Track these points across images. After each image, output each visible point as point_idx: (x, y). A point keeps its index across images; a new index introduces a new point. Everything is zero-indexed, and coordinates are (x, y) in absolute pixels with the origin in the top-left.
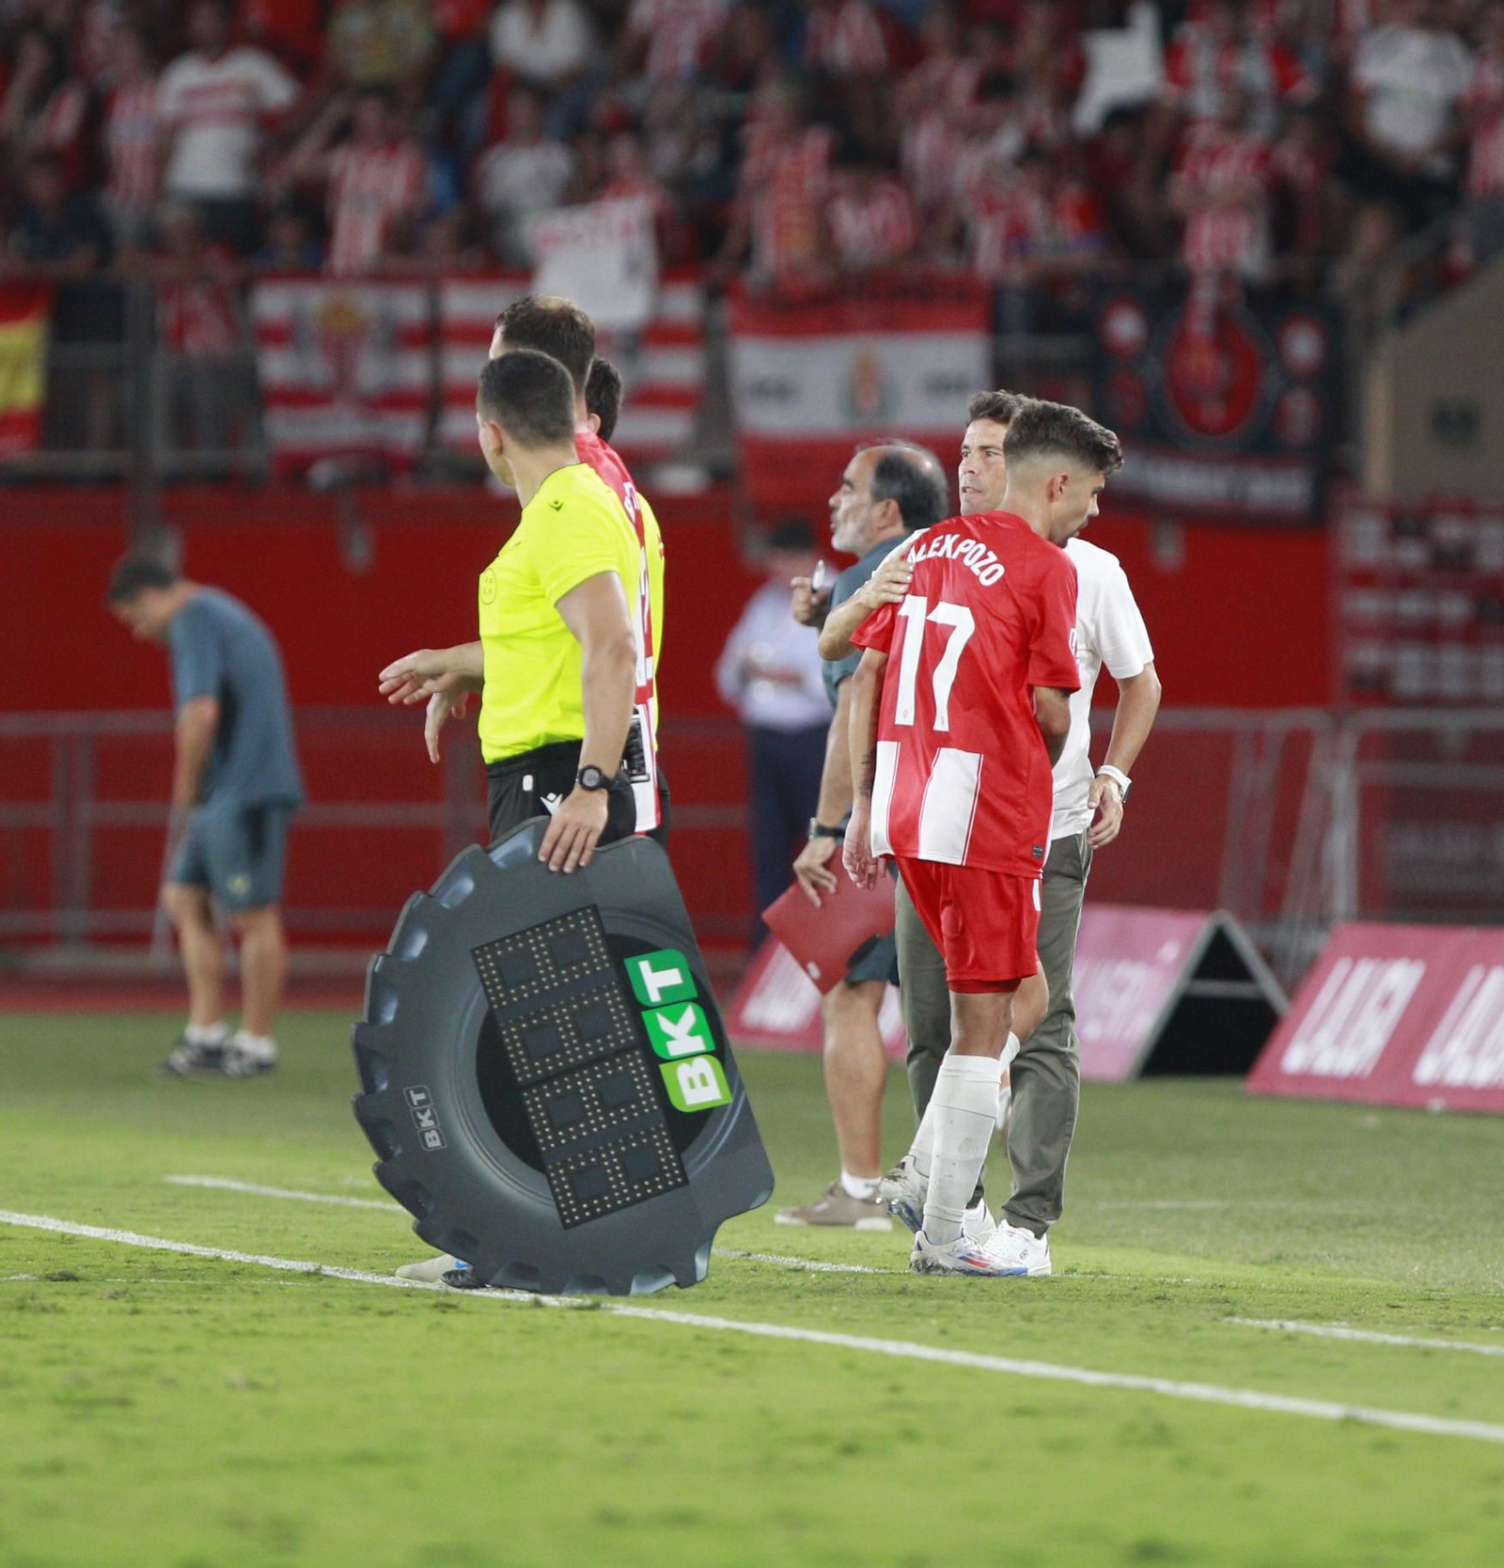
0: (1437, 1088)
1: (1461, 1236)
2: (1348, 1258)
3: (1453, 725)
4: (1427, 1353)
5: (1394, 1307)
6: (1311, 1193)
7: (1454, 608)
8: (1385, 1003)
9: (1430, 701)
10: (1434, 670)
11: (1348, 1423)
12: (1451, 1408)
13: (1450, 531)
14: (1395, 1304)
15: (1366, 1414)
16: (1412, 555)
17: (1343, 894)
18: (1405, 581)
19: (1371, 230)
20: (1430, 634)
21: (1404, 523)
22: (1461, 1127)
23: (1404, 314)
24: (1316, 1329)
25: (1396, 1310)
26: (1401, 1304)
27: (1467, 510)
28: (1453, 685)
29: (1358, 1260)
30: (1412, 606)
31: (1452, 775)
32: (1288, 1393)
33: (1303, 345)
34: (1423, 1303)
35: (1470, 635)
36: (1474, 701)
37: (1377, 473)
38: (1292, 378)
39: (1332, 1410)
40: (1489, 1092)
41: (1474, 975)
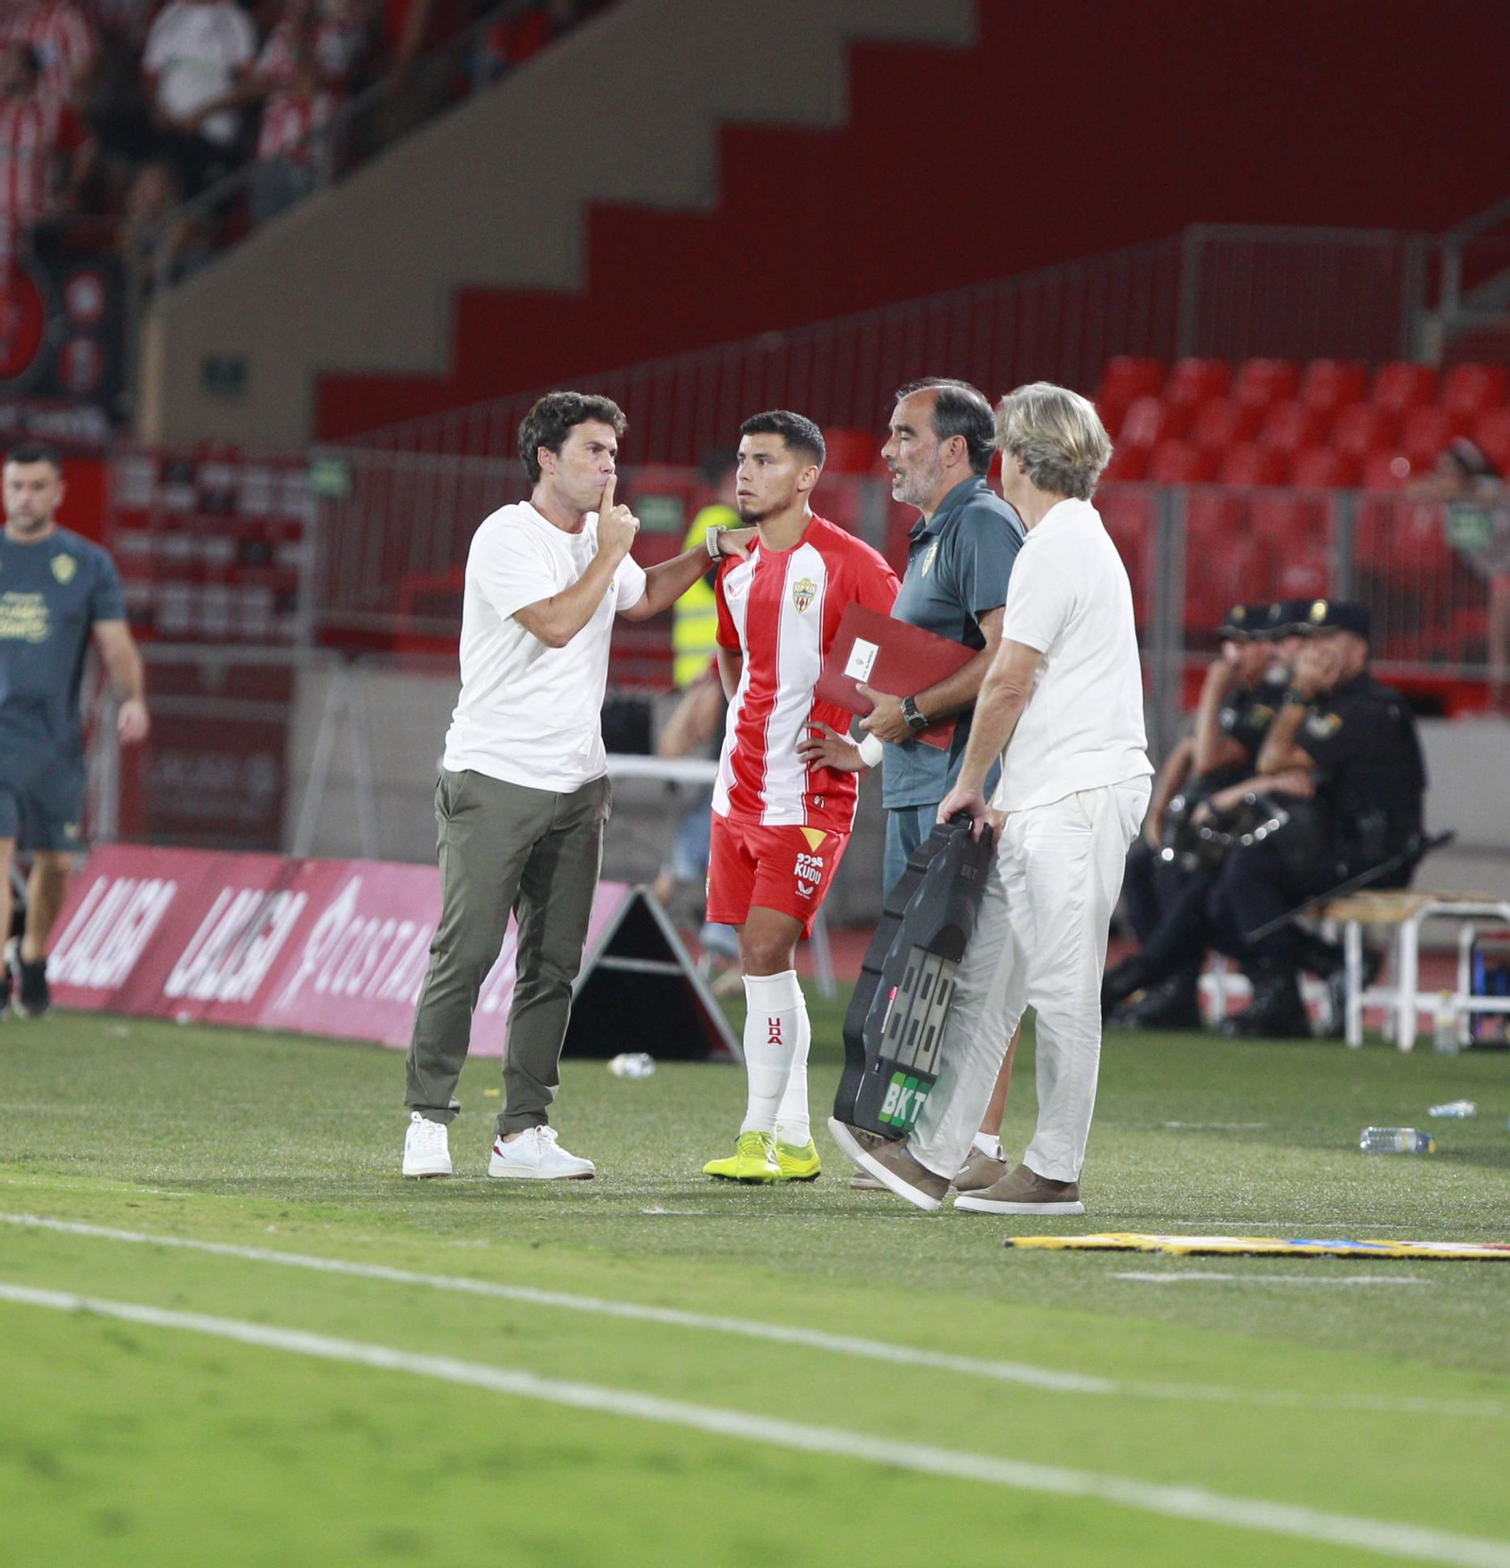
0: (182, 1001)
1: (199, 1140)
2: (92, 1159)
3: (213, 659)
4: (160, 1250)
5: (132, 1206)
6: (59, 1096)
7: (219, 550)
8: (139, 919)
9: (193, 637)
10: (196, 608)
11: (82, 1314)
12: (179, 1302)
13: (217, 477)
14: (133, 1203)
15: (98, 1305)
16: (181, 498)
17: (105, 817)
18: (173, 523)
20: (196, 573)
21: (172, 468)
22: (206, 1039)
24: (59, 1225)
25: (134, 1208)
26: (138, 1203)
27: (232, 457)
28: (215, 623)
29: (101, 1161)
30: (179, 547)
31: (212, 707)
32: (25, 1283)
33: (86, 298)
34: (160, 1203)
35: (232, 576)
36: (233, 639)
37: (150, 421)
38: (76, 328)
39: (64, 1300)
40: (235, 1005)
41: (225, 895)
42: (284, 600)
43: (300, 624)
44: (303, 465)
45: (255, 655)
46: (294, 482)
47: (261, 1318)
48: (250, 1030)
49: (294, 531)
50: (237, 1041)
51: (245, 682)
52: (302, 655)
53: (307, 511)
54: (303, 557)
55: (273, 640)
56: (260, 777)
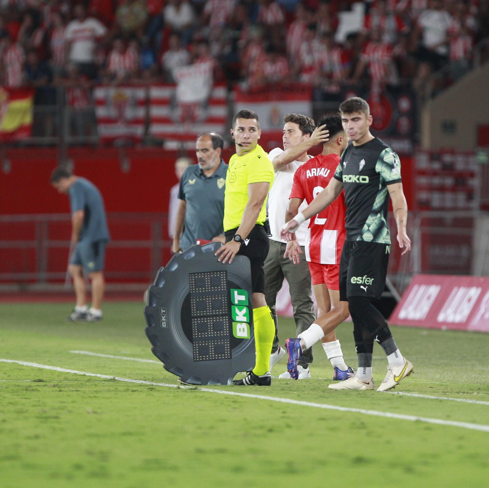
0: (444, 323)
1: (451, 366)
2: (418, 373)
3: (449, 216)
4: (441, 401)
5: (431, 388)
7: (449, 181)
9: (442, 209)
10: (443, 200)
11: (418, 422)
12: (448, 417)
13: (448, 158)
14: (432, 387)
15: (423, 419)
16: (436, 166)
17: (416, 266)
18: (434, 174)
19: (424, 70)
20: (442, 189)
21: (434, 156)
22: (451, 334)
23: (434, 95)
24: (408, 394)
25: (432, 388)
26: (433, 387)
27: (452, 152)
28: (449, 204)
29: (421, 374)
30: (436, 181)
32: (400, 413)
33: (404, 104)
34: (440, 386)
35: (454, 189)
36: (455, 209)
37: (426, 141)
38: (402, 113)
39: (413, 418)
40: (460, 324)
41: (455, 290)
42: (470, 196)
43: (475, 204)
44: (473, 153)
45: (461, 214)
46: (471, 159)
47: (474, 422)
48: (465, 331)
49: (472, 175)
50: (461, 335)
51: (459, 222)
52: (476, 213)
53: (475, 168)
54: (475, 183)
55: (467, 209)
56: (464, 252)
